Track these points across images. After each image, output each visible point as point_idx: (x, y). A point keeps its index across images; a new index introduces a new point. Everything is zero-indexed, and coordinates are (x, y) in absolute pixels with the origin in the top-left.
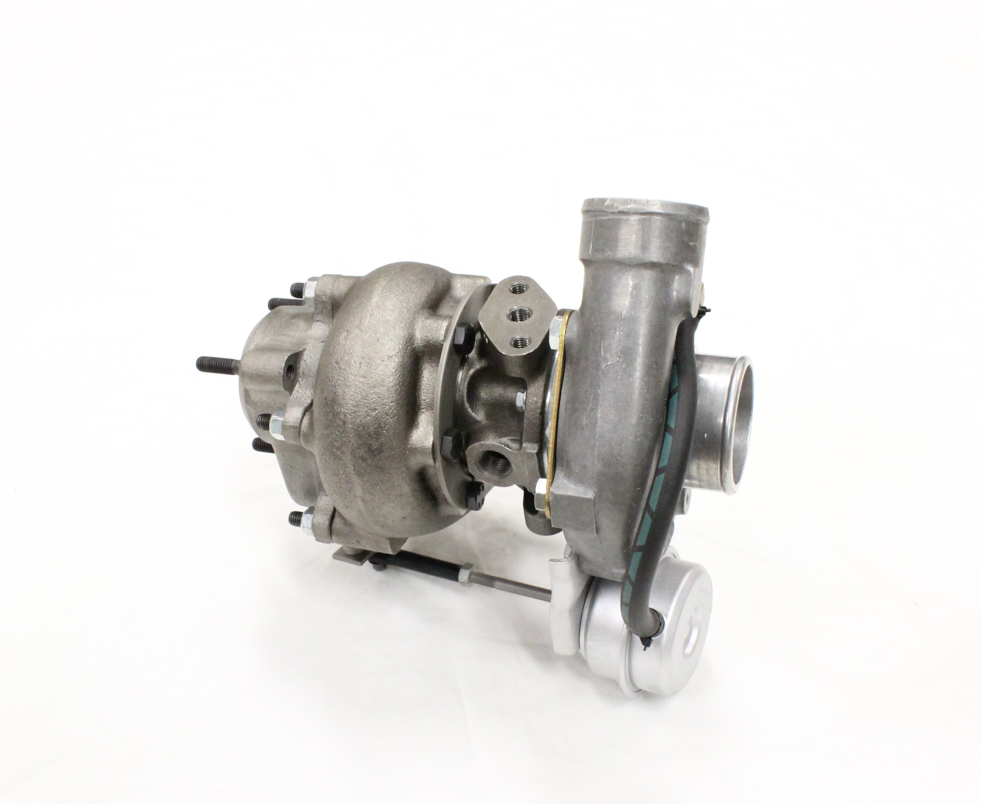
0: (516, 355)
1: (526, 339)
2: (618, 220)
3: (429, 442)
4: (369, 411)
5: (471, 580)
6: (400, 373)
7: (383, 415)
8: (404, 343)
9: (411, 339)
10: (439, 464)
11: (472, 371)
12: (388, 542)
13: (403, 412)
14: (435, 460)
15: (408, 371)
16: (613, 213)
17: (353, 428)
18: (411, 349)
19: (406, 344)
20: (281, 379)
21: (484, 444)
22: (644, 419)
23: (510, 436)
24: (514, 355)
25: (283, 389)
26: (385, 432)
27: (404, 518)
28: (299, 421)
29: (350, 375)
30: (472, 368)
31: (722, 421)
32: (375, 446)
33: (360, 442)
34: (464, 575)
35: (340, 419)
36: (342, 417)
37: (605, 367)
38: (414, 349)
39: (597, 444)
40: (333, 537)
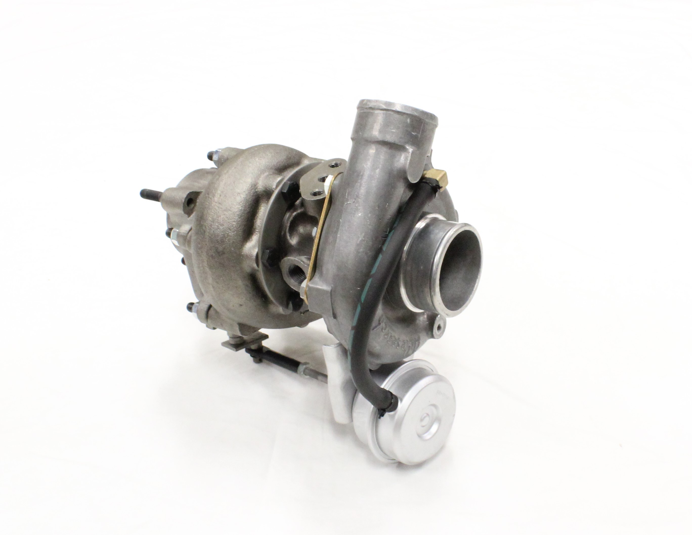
0: (310, 199)
1: (321, 192)
2: (369, 112)
3: (255, 252)
4: (219, 226)
5: (305, 373)
6: (243, 205)
7: (227, 229)
8: (250, 186)
9: (255, 186)
10: (261, 269)
11: (295, 214)
12: (238, 326)
13: (241, 230)
14: (258, 265)
15: (249, 204)
16: (366, 108)
17: (208, 236)
18: (254, 192)
19: (251, 187)
20: (182, 205)
21: (290, 258)
22: (365, 242)
23: (306, 256)
24: (309, 199)
25: (183, 213)
26: (227, 240)
27: (241, 305)
28: (187, 232)
29: (213, 202)
30: (295, 212)
31: (432, 260)
32: (220, 249)
33: (211, 245)
34: (301, 368)
35: (203, 229)
36: (204, 228)
37: (346, 205)
38: (256, 192)
39: (335, 254)
40: (209, 320)
